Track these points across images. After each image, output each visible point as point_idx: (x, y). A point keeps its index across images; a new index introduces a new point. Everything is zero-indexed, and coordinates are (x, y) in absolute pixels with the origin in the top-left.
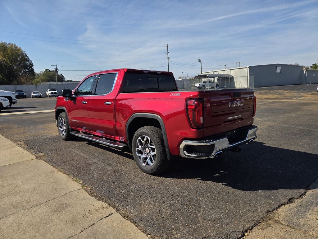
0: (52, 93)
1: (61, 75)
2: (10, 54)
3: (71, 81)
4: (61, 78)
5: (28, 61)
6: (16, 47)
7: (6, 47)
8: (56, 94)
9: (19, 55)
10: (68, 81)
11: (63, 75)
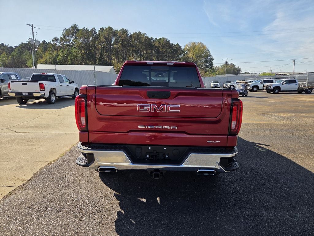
0: (214, 85)
1: (238, 67)
2: (197, 51)
3: (248, 73)
4: (237, 70)
5: (210, 56)
6: (203, 45)
7: (195, 46)
8: (218, 86)
9: (204, 51)
10: (245, 73)
11: (240, 68)
